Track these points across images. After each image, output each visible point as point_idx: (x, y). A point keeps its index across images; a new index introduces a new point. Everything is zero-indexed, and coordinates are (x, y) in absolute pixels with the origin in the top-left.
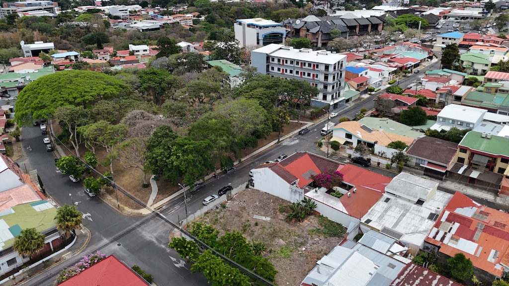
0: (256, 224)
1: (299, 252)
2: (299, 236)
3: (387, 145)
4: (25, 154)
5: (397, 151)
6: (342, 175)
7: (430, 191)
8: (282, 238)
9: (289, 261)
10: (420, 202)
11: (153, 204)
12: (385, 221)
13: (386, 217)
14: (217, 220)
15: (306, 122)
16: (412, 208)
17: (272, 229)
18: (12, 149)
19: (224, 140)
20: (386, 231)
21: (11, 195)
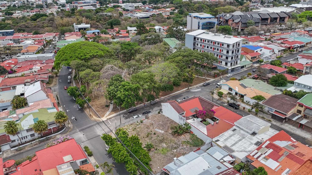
0: (155, 134)
1: (172, 152)
2: (175, 144)
3: (252, 97)
4: (57, 84)
5: (256, 101)
6: (214, 112)
7: (262, 128)
8: (166, 143)
9: (164, 156)
10: (254, 134)
11: (108, 116)
12: (227, 142)
13: (229, 140)
14: (135, 129)
15: (210, 79)
16: (248, 136)
17: (162, 138)
18: (53, 80)
19: (147, 85)
20: (226, 148)
21: (40, 103)
